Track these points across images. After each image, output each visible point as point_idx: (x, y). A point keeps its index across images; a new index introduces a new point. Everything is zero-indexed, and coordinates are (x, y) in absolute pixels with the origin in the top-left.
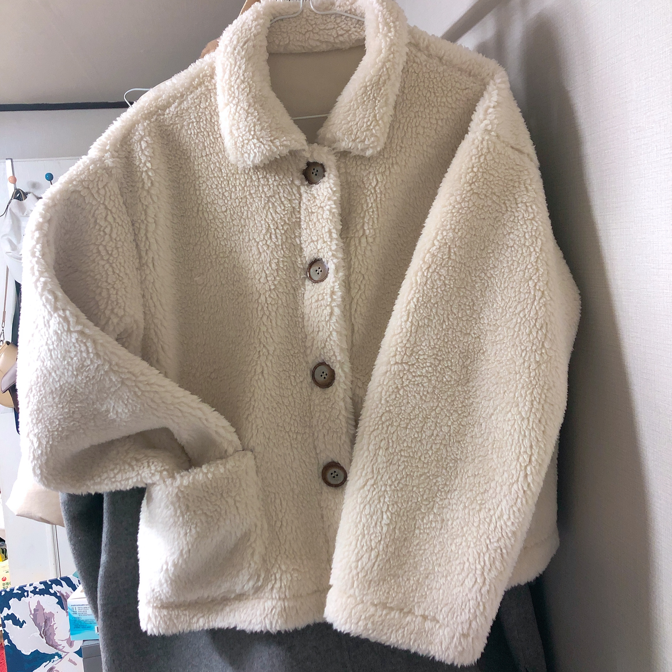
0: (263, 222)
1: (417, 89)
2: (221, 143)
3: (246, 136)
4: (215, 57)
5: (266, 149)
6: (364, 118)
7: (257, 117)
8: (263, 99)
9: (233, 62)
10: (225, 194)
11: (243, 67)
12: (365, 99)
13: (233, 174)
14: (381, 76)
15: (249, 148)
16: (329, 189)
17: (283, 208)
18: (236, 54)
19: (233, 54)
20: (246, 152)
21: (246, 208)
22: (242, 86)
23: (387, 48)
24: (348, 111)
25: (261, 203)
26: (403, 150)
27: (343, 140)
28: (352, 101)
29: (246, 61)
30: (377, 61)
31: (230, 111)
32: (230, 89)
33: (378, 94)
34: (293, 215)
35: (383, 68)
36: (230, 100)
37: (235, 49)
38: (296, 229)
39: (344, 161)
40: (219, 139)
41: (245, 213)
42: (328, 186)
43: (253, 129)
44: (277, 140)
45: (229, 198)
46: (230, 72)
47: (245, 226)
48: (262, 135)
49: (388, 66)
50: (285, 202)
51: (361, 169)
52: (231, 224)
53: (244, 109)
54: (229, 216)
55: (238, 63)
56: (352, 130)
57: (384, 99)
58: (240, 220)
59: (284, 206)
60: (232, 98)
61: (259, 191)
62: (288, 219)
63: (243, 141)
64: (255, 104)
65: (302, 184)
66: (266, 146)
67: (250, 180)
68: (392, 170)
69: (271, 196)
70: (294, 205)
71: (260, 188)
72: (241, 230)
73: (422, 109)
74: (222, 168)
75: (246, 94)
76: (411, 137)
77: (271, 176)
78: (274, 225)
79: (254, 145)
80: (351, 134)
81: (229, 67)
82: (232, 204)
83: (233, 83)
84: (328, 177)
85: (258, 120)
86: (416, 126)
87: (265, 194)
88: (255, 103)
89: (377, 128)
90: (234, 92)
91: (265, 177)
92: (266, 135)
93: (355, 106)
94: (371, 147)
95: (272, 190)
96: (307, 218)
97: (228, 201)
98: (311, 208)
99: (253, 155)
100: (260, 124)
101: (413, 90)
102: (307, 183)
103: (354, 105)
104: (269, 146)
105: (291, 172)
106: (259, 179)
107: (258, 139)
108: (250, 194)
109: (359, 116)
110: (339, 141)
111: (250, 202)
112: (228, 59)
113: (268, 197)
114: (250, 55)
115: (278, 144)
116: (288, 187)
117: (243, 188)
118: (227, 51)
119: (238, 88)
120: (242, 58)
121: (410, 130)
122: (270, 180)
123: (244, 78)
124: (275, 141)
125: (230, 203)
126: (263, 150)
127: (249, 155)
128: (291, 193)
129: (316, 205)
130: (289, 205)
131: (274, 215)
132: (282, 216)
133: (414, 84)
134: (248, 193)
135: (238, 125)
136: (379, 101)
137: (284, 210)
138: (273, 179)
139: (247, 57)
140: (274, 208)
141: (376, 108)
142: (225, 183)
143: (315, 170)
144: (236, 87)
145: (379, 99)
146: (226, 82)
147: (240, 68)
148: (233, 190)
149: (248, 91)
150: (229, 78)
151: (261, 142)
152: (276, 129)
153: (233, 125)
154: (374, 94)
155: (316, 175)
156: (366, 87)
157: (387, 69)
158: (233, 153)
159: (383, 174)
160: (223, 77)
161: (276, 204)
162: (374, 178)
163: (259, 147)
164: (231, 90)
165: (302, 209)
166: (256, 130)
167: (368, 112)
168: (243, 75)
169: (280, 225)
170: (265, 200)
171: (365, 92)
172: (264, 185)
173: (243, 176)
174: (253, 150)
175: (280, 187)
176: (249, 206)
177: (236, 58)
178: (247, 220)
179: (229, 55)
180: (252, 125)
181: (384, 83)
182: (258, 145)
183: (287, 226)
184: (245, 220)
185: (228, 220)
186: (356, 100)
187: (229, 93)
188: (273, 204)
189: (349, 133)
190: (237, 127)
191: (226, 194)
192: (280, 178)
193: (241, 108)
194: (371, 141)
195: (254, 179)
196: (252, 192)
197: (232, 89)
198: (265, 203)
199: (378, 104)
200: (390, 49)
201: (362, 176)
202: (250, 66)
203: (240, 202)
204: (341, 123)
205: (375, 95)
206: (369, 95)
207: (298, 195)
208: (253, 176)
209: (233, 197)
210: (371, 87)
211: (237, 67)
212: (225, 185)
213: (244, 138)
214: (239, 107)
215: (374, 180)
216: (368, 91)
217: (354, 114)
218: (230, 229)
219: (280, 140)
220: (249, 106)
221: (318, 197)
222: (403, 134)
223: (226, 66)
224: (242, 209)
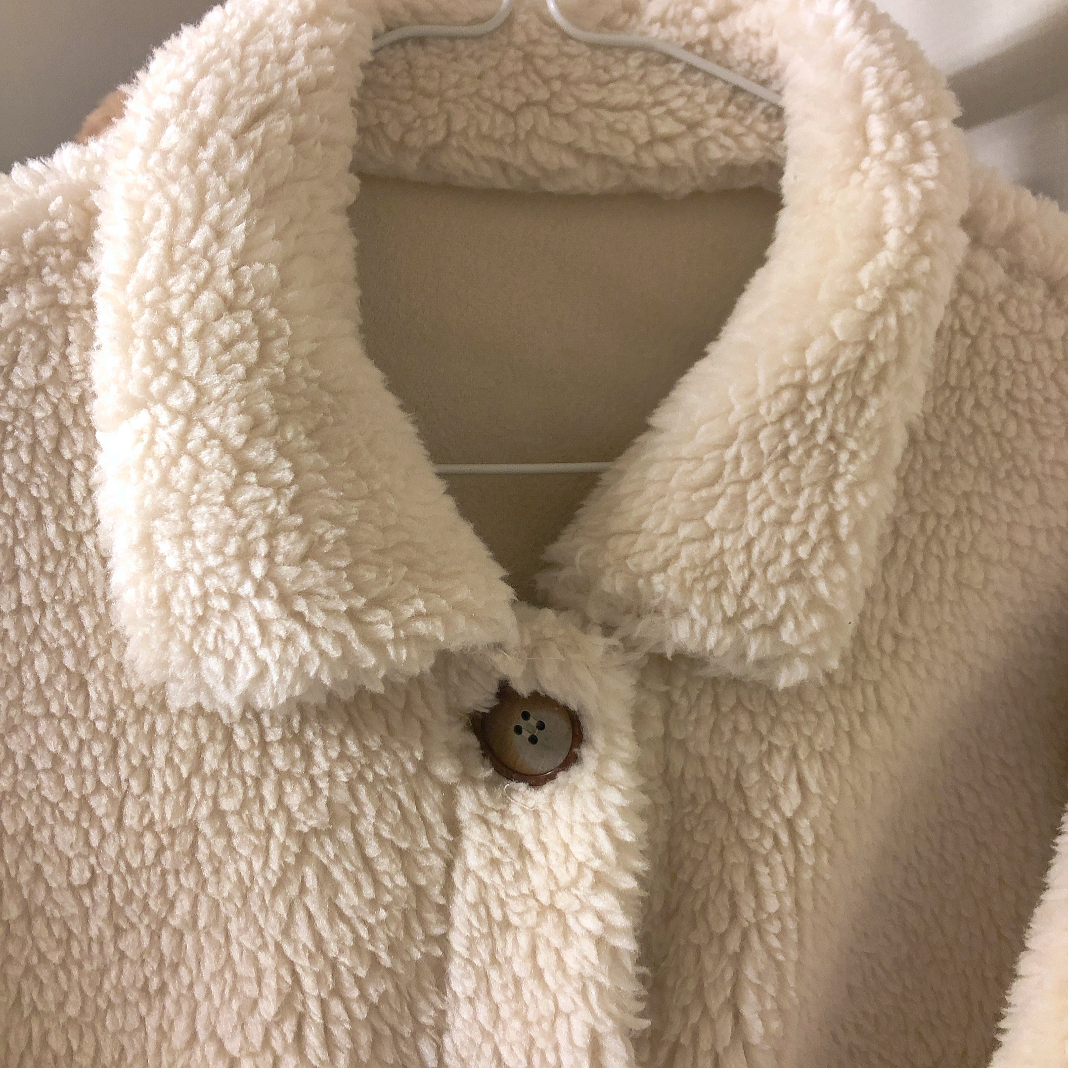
0: (266, 960)
1: (970, 402)
2: (96, 562)
3: (224, 578)
4: (102, 162)
5: (322, 654)
6: (781, 523)
7: (290, 493)
8: (327, 399)
9: (187, 204)
10: (93, 802)
11: (238, 234)
12: (793, 439)
13: (141, 712)
14: (870, 347)
15: (232, 633)
16: (601, 833)
17: (369, 892)
18: (204, 167)
19: (192, 160)
20: (216, 652)
21: (189, 881)
22: (226, 328)
23: (909, 230)
24: (712, 482)
25: (266, 863)
26: (907, 653)
27: (677, 613)
28: (731, 438)
29: (253, 205)
30: (865, 276)
31: (152, 442)
32: (159, 333)
33: (852, 424)
34: (416, 926)
35: (881, 311)
36: (155, 387)
37: (201, 140)
38: (423, 992)
39: (664, 688)
40: (89, 542)
41: (183, 905)
42: (596, 816)
43: (262, 548)
44: (382, 614)
45: (108, 825)
46: (170, 247)
47: (175, 967)
48: (309, 582)
49: (906, 308)
50: (383, 865)
51: (735, 730)
52: (110, 950)
53: (224, 443)
54: (103, 911)
55: (213, 212)
56: (724, 571)
57: (873, 451)
58: (155, 936)
59: (377, 883)
60: (164, 380)
61: (262, 801)
62: (392, 950)
63: (206, 596)
64: (281, 424)
65: (467, 778)
66: (326, 643)
67: (220, 748)
68: (864, 740)
69: (315, 831)
70: (422, 881)
71: (268, 791)
72: (154, 984)
73: (985, 488)
74: (90, 677)
75: (240, 369)
76: (940, 599)
77: (324, 735)
78: (319, 978)
79: (263, 625)
80: (718, 591)
81: (162, 225)
82: (121, 852)
83: (176, 306)
84: (598, 775)
85: (294, 507)
86: (959, 555)
87: (291, 821)
88: (283, 414)
89: (840, 574)
90: (177, 353)
91: (298, 738)
92: (329, 584)
93: (745, 467)
94: (804, 657)
95: (321, 804)
96: (483, 950)
97: (104, 836)
98: (502, 904)
99: (252, 671)
100: (302, 530)
101: (953, 404)
102: (488, 773)
103: (738, 459)
104: (341, 639)
105: (422, 723)
106: (264, 745)
107: (284, 600)
108: (217, 814)
109: (760, 513)
110: (657, 611)
111: (212, 856)
112: (161, 185)
113: (303, 839)
114: (276, 179)
115: (386, 631)
116: (402, 794)
117: (185, 785)
118: (165, 144)
119: (200, 335)
120: (234, 189)
121: (934, 567)
122: (318, 756)
123: (239, 289)
124: (369, 618)
125: (111, 850)
126: (303, 660)
127: (230, 666)
128: (415, 821)
129: (533, 894)
130: (401, 880)
131: (322, 923)
132: (364, 933)
133: (959, 379)
134: (204, 811)
135: (185, 518)
136: (854, 455)
137: (374, 904)
138: (334, 754)
139: (261, 187)
140: (328, 892)
141: (839, 486)
142: (97, 749)
143: (533, 722)
144: (191, 326)
145: (852, 444)
146: (139, 296)
147: (219, 235)
148: (136, 786)
149: (252, 357)
150: (160, 280)
151: (298, 616)
152: (382, 552)
153: (160, 512)
154: (835, 421)
155: (533, 740)
156: (802, 388)
157: (900, 319)
158: (146, 638)
159: (827, 758)
160: (132, 266)
161: (337, 873)
162: (793, 777)
163: (289, 640)
164: (163, 340)
165: (458, 900)
166: (279, 559)
167: (802, 503)
168: (234, 273)
169: (348, 981)
170: (284, 848)
171: (795, 411)
172: (289, 775)
173: (186, 726)
174: (253, 650)
175: (362, 792)
176: (207, 871)
177: (202, 188)
178: (189, 940)
179: (171, 166)
180: (262, 528)
181: (881, 376)
182: (279, 630)
183: (386, 985)
184: (179, 935)
185: (94, 932)
186: (753, 437)
187: (151, 349)
188: (324, 872)
189: (713, 583)
190: (180, 527)
191: (100, 804)
192: (364, 748)
193: (212, 435)
194: (806, 631)
195: (242, 743)
196: (228, 804)
197: (172, 335)
198: (285, 868)
199: (850, 471)
200: (916, 236)
201: (736, 763)
202: (271, 230)
203: (160, 850)
204: (674, 531)
205: (841, 428)
206: (814, 423)
207: (442, 831)
208: (239, 732)
209: (131, 820)
210: (822, 391)
211: (204, 232)
212: (95, 760)
213: (212, 582)
214: (199, 432)
215: (794, 787)
216: (810, 407)
217: (740, 502)
218: (103, 971)
219: (396, 614)
220: (254, 429)
221: (538, 857)
222: (907, 586)
223: (147, 215)
224: (171, 879)
